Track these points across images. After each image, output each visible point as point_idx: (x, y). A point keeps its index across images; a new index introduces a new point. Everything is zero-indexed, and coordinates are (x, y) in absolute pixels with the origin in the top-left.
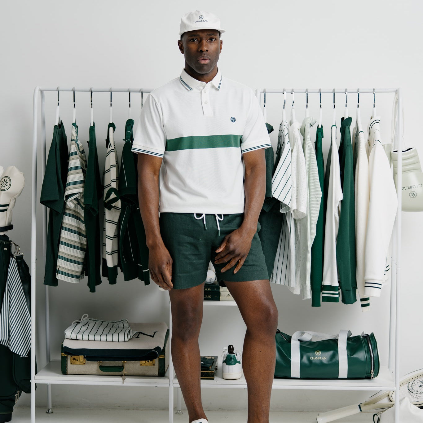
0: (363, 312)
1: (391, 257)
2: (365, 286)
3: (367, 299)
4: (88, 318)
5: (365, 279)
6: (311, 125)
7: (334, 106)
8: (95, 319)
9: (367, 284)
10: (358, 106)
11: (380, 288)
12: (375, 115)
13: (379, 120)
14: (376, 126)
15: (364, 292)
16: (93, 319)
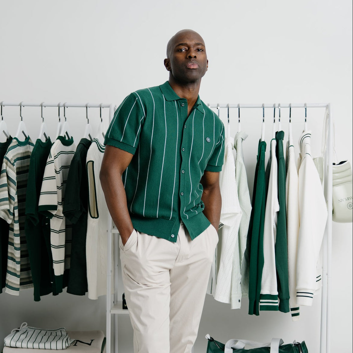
0: (293, 321)
1: (322, 268)
2: (297, 296)
3: (297, 309)
4: (27, 326)
5: (296, 289)
6: (243, 140)
7: (274, 120)
8: (34, 328)
9: (298, 294)
10: (290, 120)
11: (312, 298)
12: (306, 130)
13: (310, 134)
14: (307, 140)
15: (296, 301)
16: (32, 327)
